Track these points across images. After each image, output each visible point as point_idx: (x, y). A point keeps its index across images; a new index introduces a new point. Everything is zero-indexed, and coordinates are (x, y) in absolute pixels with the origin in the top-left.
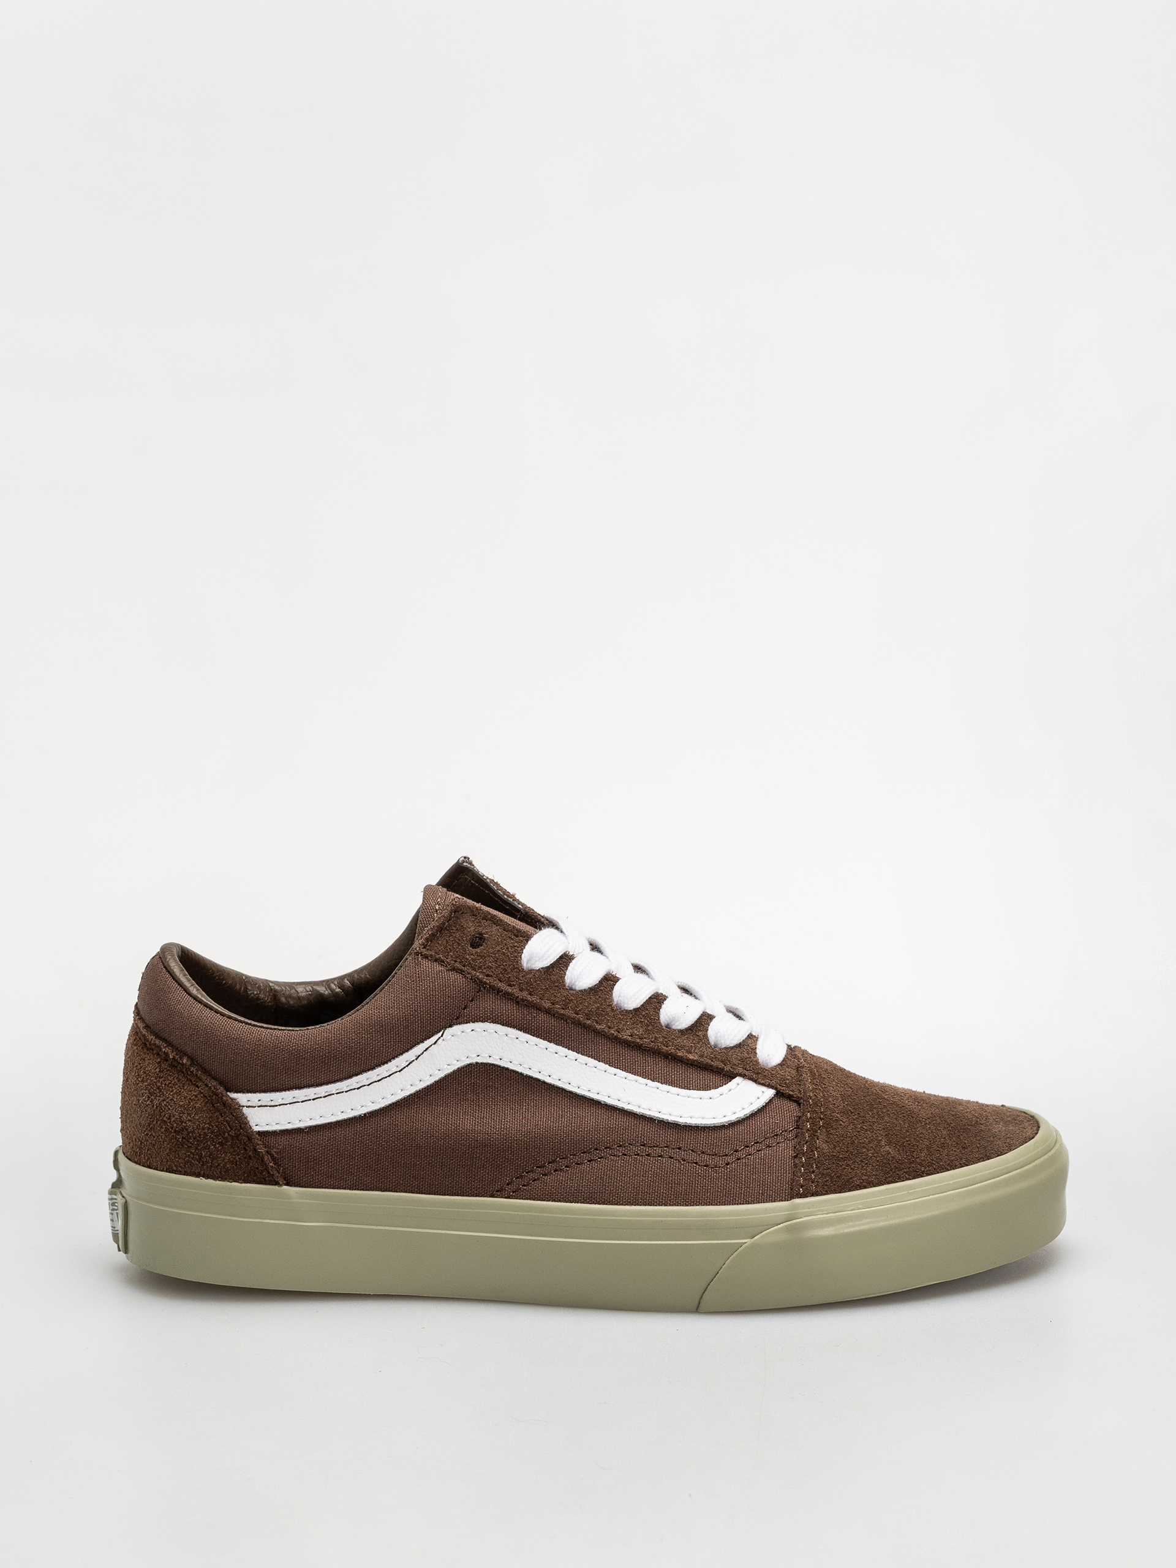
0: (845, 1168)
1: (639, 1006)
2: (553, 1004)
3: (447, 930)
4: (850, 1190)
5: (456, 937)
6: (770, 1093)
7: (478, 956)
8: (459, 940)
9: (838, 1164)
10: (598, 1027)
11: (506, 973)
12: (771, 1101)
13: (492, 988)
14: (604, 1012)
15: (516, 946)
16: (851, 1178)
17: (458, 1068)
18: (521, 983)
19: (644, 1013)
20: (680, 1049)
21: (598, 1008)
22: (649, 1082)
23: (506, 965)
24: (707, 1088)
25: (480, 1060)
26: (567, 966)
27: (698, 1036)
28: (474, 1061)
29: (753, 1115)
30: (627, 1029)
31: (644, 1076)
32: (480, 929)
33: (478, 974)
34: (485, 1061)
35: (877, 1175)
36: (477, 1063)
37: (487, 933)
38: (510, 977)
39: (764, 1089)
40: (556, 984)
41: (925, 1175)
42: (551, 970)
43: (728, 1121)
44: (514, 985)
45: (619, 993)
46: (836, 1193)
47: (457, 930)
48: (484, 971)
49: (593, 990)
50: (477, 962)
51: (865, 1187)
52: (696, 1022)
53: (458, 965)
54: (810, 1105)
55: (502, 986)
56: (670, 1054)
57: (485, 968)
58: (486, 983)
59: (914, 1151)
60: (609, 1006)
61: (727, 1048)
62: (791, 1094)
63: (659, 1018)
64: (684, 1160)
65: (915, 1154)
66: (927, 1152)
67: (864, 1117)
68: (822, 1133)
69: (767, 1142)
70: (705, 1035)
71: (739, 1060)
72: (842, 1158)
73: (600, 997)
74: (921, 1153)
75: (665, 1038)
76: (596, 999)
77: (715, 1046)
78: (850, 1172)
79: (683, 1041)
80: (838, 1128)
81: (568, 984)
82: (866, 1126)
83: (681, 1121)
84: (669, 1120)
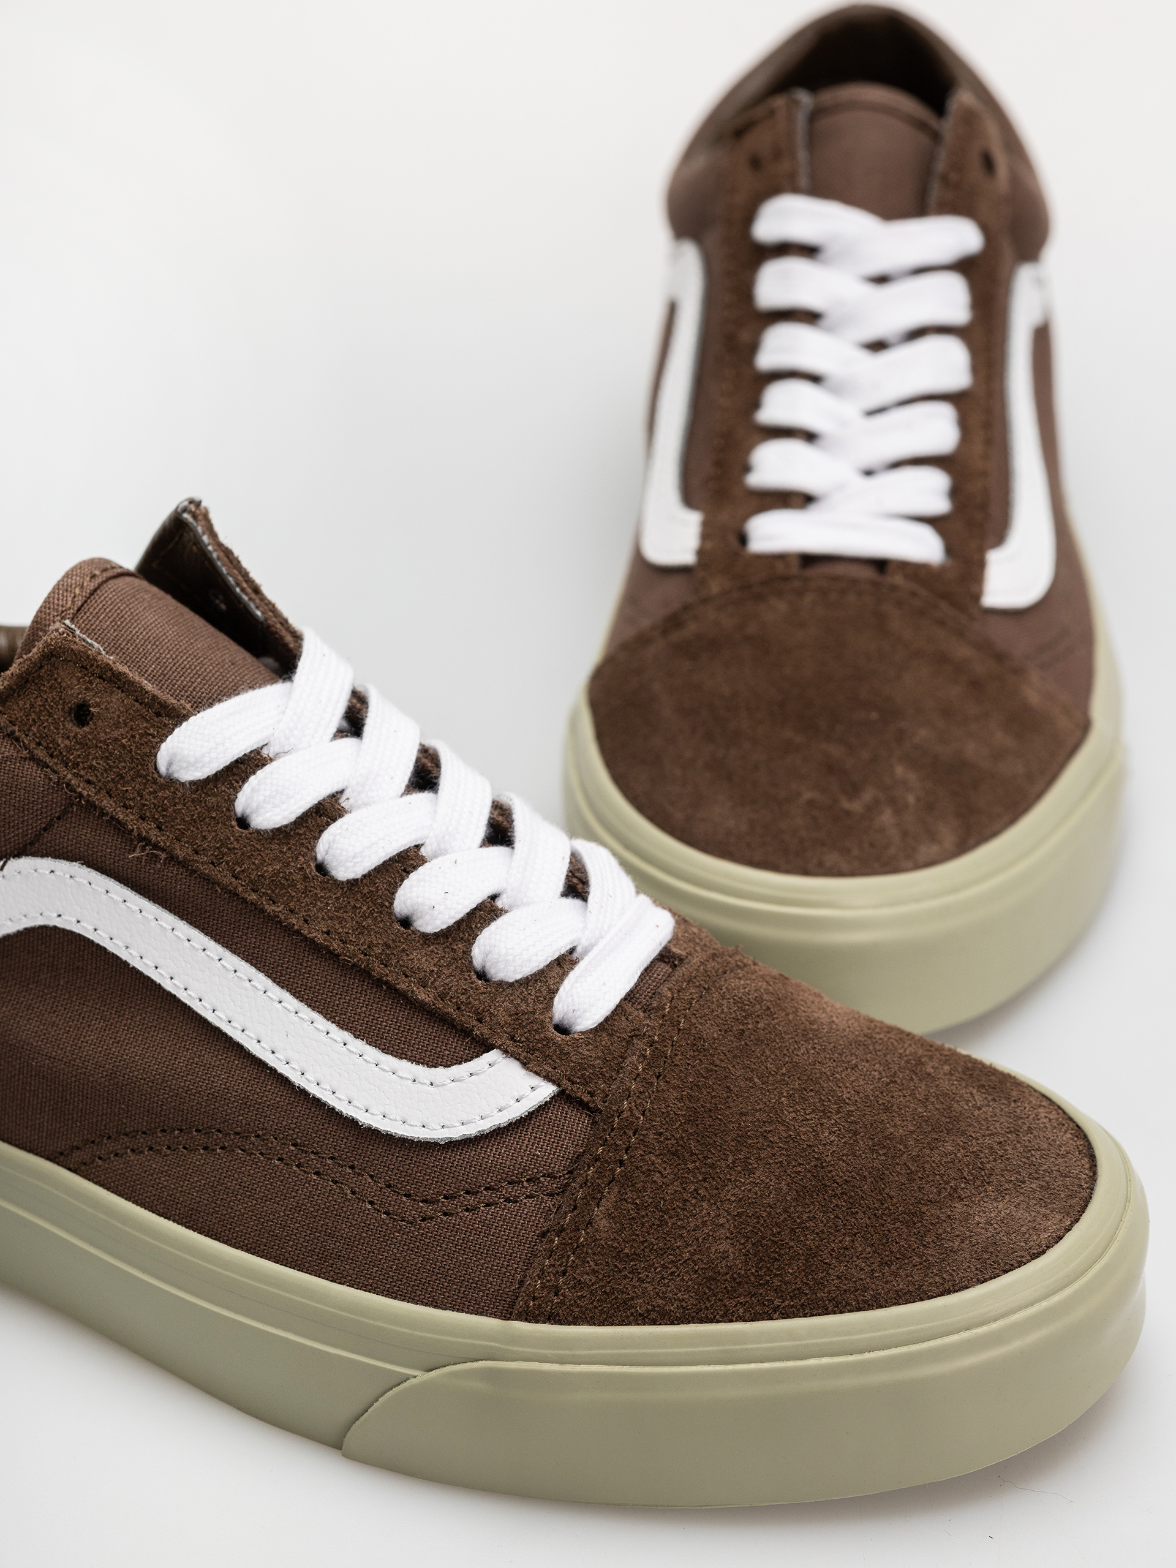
0: (625, 1277)
1: (359, 876)
2: (197, 853)
3: (36, 684)
4: (621, 1323)
5: (46, 700)
6: (546, 1090)
7: (77, 742)
8: (52, 707)
9: (616, 1266)
10: (270, 908)
11: (122, 781)
12: (543, 1108)
13: (91, 806)
14: (287, 880)
15: (150, 735)
16: (632, 1299)
17: (26, 929)
18: (144, 805)
19: (366, 891)
20: (409, 973)
21: (276, 874)
22: (333, 1028)
23: (124, 767)
24: (432, 1061)
25: (60, 924)
26: (245, 780)
27: (453, 950)
28: (51, 923)
29: (498, 1133)
30: (323, 919)
31: (329, 1014)
32: (88, 696)
33: (69, 776)
34: (68, 928)
35: (683, 1300)
36: (55, 927)
37: (98, 705)
38: (127, 790)
39: (537, 1081)
40: (214, 815)
41: (776, 1316)
42: (211, 785)
43: (447, 1138)
44: (131, 808)
45: (327, 846)
46: (594, 1324)
47: (51, 687)
48: (82, 773)
49: (281, 834)
50: (73, 754)
51: (654, 1322)
52: (459, 923)
53: (40, 753)
54: (612, 1130)
55: (108, 804)
56: (386, 983)
57: (84, 769)
58: (81, 796)
59: (776, 1260)
60: (301, 869)
61: (501, 984)
62: (586, 1099)
63: (391, 904)
64: (353, 1193)
65: (776, 1265)
66: (804, 1264)
67: (713, 1166)
68: (610, 1196)
69: (507, 1190)
70: (467, 952)
71: (510, 1016)
72: (627, 1255)
73: (289, 849)
74: (790, 1265)
75: (388, 947)
76: (281, 852)
77: (482, 975)
78: (634, 1287)
79: (420, 959)
80: (644, 1189)
81: (239, 814)
82: (706, 1188)
83: (364, 1119)
84: (344, 1112)
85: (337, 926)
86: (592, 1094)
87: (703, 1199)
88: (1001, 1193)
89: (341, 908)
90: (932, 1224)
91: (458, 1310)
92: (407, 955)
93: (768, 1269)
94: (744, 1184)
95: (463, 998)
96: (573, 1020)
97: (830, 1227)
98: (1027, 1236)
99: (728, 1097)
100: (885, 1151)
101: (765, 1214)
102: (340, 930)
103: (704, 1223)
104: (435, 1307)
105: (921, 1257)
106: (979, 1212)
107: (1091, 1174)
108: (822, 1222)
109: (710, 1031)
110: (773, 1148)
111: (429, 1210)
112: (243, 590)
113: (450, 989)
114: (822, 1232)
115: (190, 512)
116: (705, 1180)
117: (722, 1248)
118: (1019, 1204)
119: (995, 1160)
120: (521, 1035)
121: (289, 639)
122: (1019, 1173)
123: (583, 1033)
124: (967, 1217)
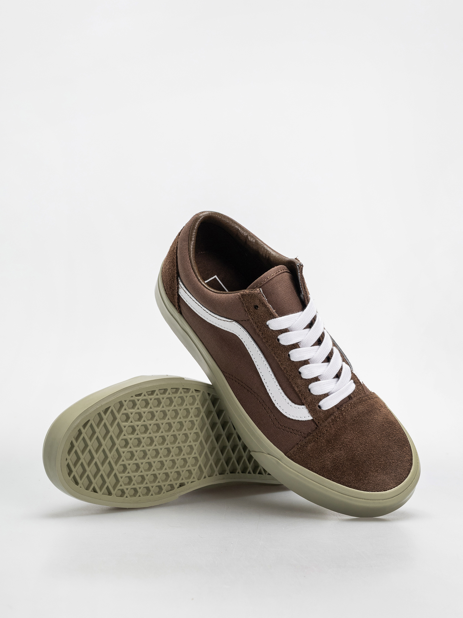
0: (308, 459)
1: (295, 361)
2: (267, 342)
5: (251, 301)
7: (253, 311)
8: (252, 303)
9: (308, 457)
11: (259, 323)
12: (309, 421)
13: (252, 323)
14: (282, 355)
15: (267, 318)
17: (232, 333)
18: (261, 329)
19: (295, 364)
20: (296, 384)
21: (280, 353)
22: (278, 385)
23: (260, 320)
25: (239, 337)
26: (283, 333)
27: (306, 383)
28: (237, 335)
29: (299, 421)
30: (285, 365)
33: (250, 316)
35: (317, 468)
37: (260, 308)
39: (309, 415)
40: (273, 337)
42: (275, 332)
43: (289, 417)
44: (258, 328)
45: (291, 353)
47: (253, 299)
48: (252, 317)
49: (284, 346)
50: (252, 313)
51: (310, 470)
52: (309, 379)
53: (246, 309)
55: (255, 325)
56: (291, 383)
58: (250, 320)
59: (337, 470)
60: (285, 355)
61: (312, 394)
62: (317, 423)
63: (299, 369)
64: (269, 416)
65: (336, 471)
66: (341, 473)
67: (334, 446)
68: (312, 444)
69: (295, 432)
70: (308, 385)
71: (311, 401)
72: (310, 456)
73: (284, 350)
74: (338, 472)
75: (294, 376)
76: (282, 349)
77: (309, 390)
78: (309, 462)
79: (299, 381)
80: (319, 445)
81: (278, 338)
82: (331, 450)
83: (276, 405)
84: (273, 402)
85: (287, 368)
86: (319, 423)
87: (329, 452)
88: (386, 474)
89: (289, 365)
90: (369, 476)
91: (277, 448)
92: (297, 380)
93: (334, 471)
94: (338, 453)
95: (304, 393)
96: (322, 407)
97: (350, 468)
98: (386, 485)
99: (344, 433)
100: (368, 457)
101: (339, 460)
102: (287, 369)
103: (327, 457)
104: (274, 445)
105: (363, 481)
106: (380, 476)
107: (407, 476)
108: (349, 466)
109: (348, 418)
110: (347, 448)
111: (280, 427)
112: (302, 287)
113: (302, 390)
114: (348, 468)
115: (299, 267)
116: (331, 448)
117: (328, 463)
118: (388, 478)
119: (390, 466)
120: (310, 406)
121: (306, 301)
122: (392, 471)
123: (323, 410)
124: (376, 477)
